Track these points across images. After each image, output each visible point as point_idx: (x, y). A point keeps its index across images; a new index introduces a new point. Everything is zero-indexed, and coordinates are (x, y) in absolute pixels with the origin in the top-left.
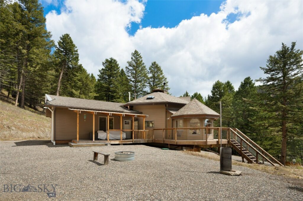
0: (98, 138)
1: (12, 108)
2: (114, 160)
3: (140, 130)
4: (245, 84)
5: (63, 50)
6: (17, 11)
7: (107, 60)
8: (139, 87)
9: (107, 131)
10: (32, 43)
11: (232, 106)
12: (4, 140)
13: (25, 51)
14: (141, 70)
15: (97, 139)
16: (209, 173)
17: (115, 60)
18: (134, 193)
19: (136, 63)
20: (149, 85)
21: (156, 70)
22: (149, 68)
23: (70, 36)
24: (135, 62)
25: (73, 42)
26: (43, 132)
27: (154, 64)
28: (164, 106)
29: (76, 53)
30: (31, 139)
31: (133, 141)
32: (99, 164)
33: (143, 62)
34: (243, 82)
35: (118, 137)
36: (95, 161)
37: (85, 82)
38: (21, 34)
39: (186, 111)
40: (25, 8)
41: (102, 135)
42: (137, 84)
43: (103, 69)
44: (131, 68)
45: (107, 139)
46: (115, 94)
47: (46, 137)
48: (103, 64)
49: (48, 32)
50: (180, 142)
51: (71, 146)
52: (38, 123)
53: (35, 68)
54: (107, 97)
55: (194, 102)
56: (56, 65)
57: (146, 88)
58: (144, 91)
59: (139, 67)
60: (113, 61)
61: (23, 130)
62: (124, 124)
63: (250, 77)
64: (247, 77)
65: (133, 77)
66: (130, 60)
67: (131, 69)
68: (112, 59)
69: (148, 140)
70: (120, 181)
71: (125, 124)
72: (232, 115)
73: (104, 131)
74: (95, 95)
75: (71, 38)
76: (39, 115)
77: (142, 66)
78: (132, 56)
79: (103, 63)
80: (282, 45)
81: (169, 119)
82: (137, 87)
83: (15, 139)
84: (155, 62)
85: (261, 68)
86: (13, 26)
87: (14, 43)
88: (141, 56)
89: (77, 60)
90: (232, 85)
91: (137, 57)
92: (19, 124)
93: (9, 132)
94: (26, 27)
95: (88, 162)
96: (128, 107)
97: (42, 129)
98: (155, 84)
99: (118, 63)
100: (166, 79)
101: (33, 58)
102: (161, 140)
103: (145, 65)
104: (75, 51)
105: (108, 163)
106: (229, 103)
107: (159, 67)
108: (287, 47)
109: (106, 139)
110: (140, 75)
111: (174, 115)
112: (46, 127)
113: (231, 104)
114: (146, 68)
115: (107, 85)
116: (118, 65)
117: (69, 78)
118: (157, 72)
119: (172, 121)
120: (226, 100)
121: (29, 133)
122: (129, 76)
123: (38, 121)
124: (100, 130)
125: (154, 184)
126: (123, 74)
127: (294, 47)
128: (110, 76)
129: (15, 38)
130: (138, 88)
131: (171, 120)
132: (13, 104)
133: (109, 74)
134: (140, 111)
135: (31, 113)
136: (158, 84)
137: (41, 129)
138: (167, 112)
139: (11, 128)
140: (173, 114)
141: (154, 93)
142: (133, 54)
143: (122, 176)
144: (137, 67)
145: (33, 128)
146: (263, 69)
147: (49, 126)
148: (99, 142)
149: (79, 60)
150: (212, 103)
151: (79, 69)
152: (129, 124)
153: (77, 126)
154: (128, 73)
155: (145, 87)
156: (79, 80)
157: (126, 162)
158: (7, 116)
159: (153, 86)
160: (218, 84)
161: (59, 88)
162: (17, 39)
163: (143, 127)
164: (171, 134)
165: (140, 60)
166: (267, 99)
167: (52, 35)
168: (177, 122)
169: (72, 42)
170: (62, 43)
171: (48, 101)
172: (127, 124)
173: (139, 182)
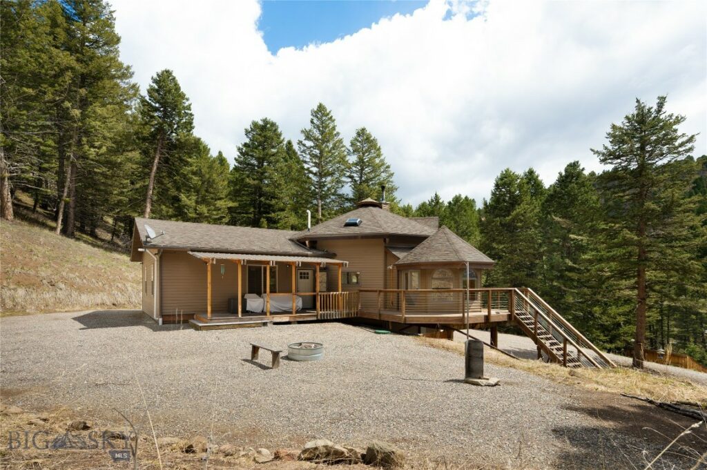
0: (247, 309)
1: (50, 239)
2: (287, 358)
3: (332, 293)
4: (566, 177)
5: (157, 105)
6: (59, 22)
7: (255, 125)
8: (329, 186)
9: (263, 295)
10: (90, 92)
11: (539, 227)
12: (45, 313)
13: (76, 112)
14: (333, 148)
15: (245, 312)
16: (448, 381)
17: (273, 125)
18: (326, 412)
19: (322, 133)
20: (350, 180)
21: (366, 146)
22: (351, 143)
23: (174, 74)
24: (319, 130)
25: (180, 89)
26: (122, 291)
27: (362, 133)
28: (382, 240)
29: (187, 111)
30: (99, 309)
31: (317, 316)
32: (264, 368)
33: (337, 130)
34: (564, 173)
35: (287, 306)
36: (254, 361)
37: (207, 176)
38: (68, 75)
39: (425, 253)
40: (75, 14)
41: (254, 303)
42: (324, 179)
43: (245, 145)
44: (309, 144)
45: (265, 310)
46: (273, 202)
47: (130, 302)
48: (247, 132)
49: (125, 66)
50: (411, 319)
51: (197, 328)
52: (110, 272)
53: (99, 148)
54: (255, 208)
55: (443, 235)
56: (144, 139)
57: (343, 188)
58: (340, 195)
59: (328, 141)
60: (268, 126)
61: (81, 290)
62: (299, 278)
63: (578, 162)
64: (573, 162)
65: (315, 163)
66: (309, 127)
67: (311, 147)
68: (266, 121)
69: (347, 311)
70: (305, 396)
71: (301, 278)
72: (540, 245)
73: (257, 294)
74: (231, 204)
75: (177, 78)
76: (108, 254)
77: (336, 139)
78: (312, 117)
79: (246, 130)
80: (636, 104)
81: (391, 268)
82: (324, 186)
83: (66, 309)
84: (363, 130)
85: (592, 150)
86: (50, 58)
87: (53, 94)
88: (331, 117)
89: (189, 129)
90: (539, 178)
91: (324, 118)
92: (71, 275)
93: (53, 293)
94: (77, 57)
95: (243, 362)
96: (307, 242)
97: (120, 285)
98: (363, 179)
99: (279, 130)
100: (388, 167)
101: (94, 127)
102: (374, 313)
103: (340, 137)
104: (184, 108)
105: (278, 366)
106: (532, 220)
107: (372, 141)
108: (647, 108)
109: (263, 313)
110: (330, 160)
111: (400, 262)
112: (129, 281)
113: (537, 223)
114: (344, 143)
115: (256, 182)
116: (280, 135)
117: (173, 169)
118: (368, 151)
119: (396, 273)
120: (525, 212)
121: (94, 294)
122: (305, 162)
123: (109, 267)
124: (249, 293)
125: (356, 399)
126: (290, 152)
127: (662, 107)
128: (261, 161)
129: (56, 85)
130: (326, 189)
131: (396, 271)
132: (53, 229)
133: (261, 156)
134: (332, 250)
135: (90, 248)
136: (371, 179)
137: (117, 286)
138: (387, 254)
139: (56, 284)
140: (399, 258)
141: (361, 210)
142: (315, 112)
143: (305, 387)
144: (323, 142)
145: (100, 283)
146: (597, 153)
147: (132, 278)
148: (251, 319)
149: (193, 128)
150: (494, 221)
151: (195, 148)
152: (308, 278)
153: (207, 288)
154: (304, 155)
155: (343, 186)
156: (194, 173)
157: (310, 362)
158: (44, 257)
159: (361, 183)
160: (506, 178)
161: (151, 192)
162: (60, 85)
163: (338, 285)
164: (396, 300)
165: (331, 126)
166: (604, 221)
167: (133, 74)
168: (407, 274)
169: (177, 88)
170: (157, 91)
171: (149, 237)
172: (304, 278)
173: (333, 395)
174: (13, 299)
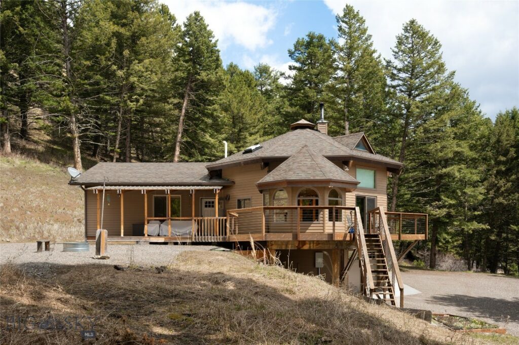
3: (206, 218)
13: (120, 73)
31: (192, 239)
38: (114, 42)
41: (151, 228)
62: (204, 206)
71: (206, 206)
148: (131, 239)
161: (180, 136)
162: (109, 52)
172: (209, 206)
174: (49, 232)
